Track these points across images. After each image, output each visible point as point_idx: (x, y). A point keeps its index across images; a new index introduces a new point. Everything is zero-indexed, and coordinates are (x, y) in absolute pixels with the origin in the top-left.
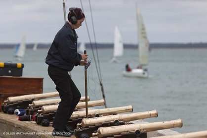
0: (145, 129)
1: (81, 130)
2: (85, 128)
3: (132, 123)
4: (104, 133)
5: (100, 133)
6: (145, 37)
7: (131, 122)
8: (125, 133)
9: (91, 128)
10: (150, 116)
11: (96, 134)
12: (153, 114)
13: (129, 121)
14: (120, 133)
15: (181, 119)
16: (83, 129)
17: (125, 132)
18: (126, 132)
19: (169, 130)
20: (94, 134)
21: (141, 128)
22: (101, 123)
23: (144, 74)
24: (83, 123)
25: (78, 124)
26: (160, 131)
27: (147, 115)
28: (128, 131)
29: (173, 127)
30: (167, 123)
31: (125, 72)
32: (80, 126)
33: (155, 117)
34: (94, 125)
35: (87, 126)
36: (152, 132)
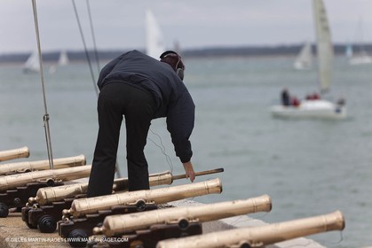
0: (198, 217)
1: (72, 223)
2: (79, 218)
3: (171, 206)
4: (116, 227)
5: (108, 226)
6: (326, 29)
7: (170, 204)
8: (159, 226)
9: (90, 218)
10: (207, 191)
11: (101, 229)
12: (212, 188)
13: (166, 202)
14: (148, 227)
15: (269, 195)
16: (76, 221)
17: (158, 223)
18: (160, 223)
19: (245, 217)
20: (96, 229)
21: (190, 216)
22: (110, 208)
23: (338, 111)
24: (74, 208)
25: (65, 211)
26: (228, 221)
27: (201, 189)
28: (164, 222)
29: (254, 212)
30: (240, 204)
31: (280, 109)
32: (68, 215)
33: (217, 192)
34: (97, 212)
35: (83, 215)
36: (212, 222)
